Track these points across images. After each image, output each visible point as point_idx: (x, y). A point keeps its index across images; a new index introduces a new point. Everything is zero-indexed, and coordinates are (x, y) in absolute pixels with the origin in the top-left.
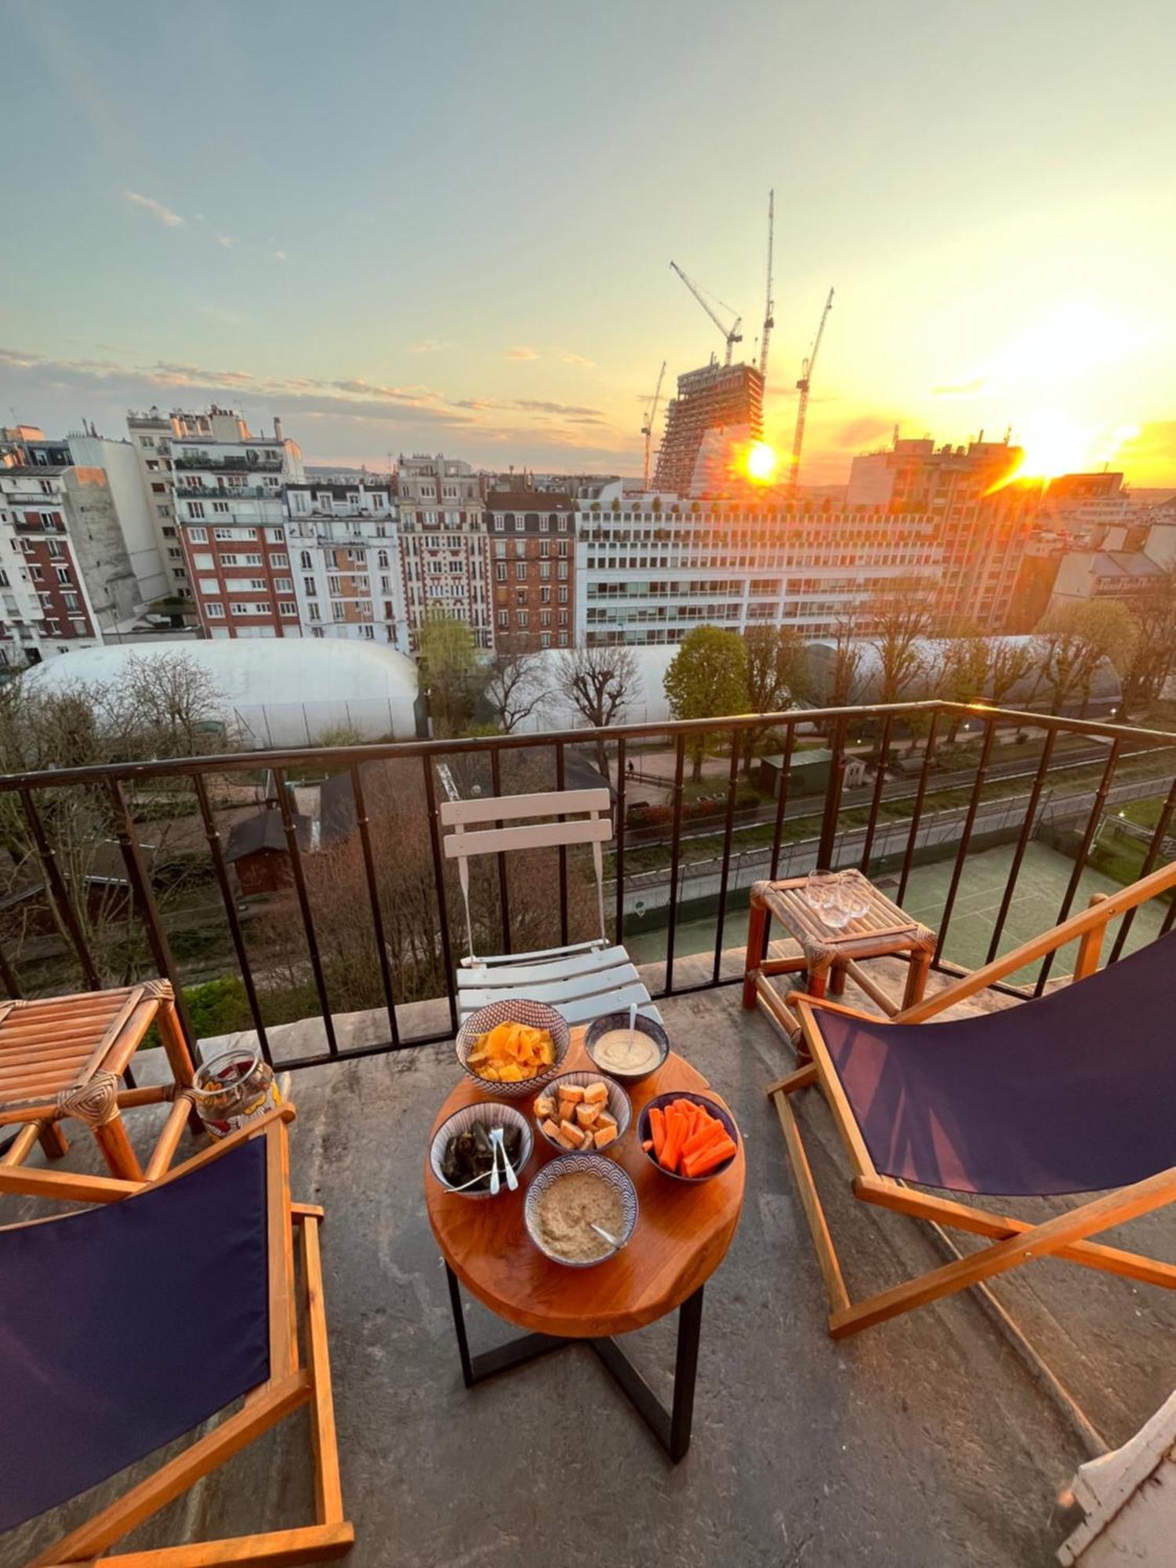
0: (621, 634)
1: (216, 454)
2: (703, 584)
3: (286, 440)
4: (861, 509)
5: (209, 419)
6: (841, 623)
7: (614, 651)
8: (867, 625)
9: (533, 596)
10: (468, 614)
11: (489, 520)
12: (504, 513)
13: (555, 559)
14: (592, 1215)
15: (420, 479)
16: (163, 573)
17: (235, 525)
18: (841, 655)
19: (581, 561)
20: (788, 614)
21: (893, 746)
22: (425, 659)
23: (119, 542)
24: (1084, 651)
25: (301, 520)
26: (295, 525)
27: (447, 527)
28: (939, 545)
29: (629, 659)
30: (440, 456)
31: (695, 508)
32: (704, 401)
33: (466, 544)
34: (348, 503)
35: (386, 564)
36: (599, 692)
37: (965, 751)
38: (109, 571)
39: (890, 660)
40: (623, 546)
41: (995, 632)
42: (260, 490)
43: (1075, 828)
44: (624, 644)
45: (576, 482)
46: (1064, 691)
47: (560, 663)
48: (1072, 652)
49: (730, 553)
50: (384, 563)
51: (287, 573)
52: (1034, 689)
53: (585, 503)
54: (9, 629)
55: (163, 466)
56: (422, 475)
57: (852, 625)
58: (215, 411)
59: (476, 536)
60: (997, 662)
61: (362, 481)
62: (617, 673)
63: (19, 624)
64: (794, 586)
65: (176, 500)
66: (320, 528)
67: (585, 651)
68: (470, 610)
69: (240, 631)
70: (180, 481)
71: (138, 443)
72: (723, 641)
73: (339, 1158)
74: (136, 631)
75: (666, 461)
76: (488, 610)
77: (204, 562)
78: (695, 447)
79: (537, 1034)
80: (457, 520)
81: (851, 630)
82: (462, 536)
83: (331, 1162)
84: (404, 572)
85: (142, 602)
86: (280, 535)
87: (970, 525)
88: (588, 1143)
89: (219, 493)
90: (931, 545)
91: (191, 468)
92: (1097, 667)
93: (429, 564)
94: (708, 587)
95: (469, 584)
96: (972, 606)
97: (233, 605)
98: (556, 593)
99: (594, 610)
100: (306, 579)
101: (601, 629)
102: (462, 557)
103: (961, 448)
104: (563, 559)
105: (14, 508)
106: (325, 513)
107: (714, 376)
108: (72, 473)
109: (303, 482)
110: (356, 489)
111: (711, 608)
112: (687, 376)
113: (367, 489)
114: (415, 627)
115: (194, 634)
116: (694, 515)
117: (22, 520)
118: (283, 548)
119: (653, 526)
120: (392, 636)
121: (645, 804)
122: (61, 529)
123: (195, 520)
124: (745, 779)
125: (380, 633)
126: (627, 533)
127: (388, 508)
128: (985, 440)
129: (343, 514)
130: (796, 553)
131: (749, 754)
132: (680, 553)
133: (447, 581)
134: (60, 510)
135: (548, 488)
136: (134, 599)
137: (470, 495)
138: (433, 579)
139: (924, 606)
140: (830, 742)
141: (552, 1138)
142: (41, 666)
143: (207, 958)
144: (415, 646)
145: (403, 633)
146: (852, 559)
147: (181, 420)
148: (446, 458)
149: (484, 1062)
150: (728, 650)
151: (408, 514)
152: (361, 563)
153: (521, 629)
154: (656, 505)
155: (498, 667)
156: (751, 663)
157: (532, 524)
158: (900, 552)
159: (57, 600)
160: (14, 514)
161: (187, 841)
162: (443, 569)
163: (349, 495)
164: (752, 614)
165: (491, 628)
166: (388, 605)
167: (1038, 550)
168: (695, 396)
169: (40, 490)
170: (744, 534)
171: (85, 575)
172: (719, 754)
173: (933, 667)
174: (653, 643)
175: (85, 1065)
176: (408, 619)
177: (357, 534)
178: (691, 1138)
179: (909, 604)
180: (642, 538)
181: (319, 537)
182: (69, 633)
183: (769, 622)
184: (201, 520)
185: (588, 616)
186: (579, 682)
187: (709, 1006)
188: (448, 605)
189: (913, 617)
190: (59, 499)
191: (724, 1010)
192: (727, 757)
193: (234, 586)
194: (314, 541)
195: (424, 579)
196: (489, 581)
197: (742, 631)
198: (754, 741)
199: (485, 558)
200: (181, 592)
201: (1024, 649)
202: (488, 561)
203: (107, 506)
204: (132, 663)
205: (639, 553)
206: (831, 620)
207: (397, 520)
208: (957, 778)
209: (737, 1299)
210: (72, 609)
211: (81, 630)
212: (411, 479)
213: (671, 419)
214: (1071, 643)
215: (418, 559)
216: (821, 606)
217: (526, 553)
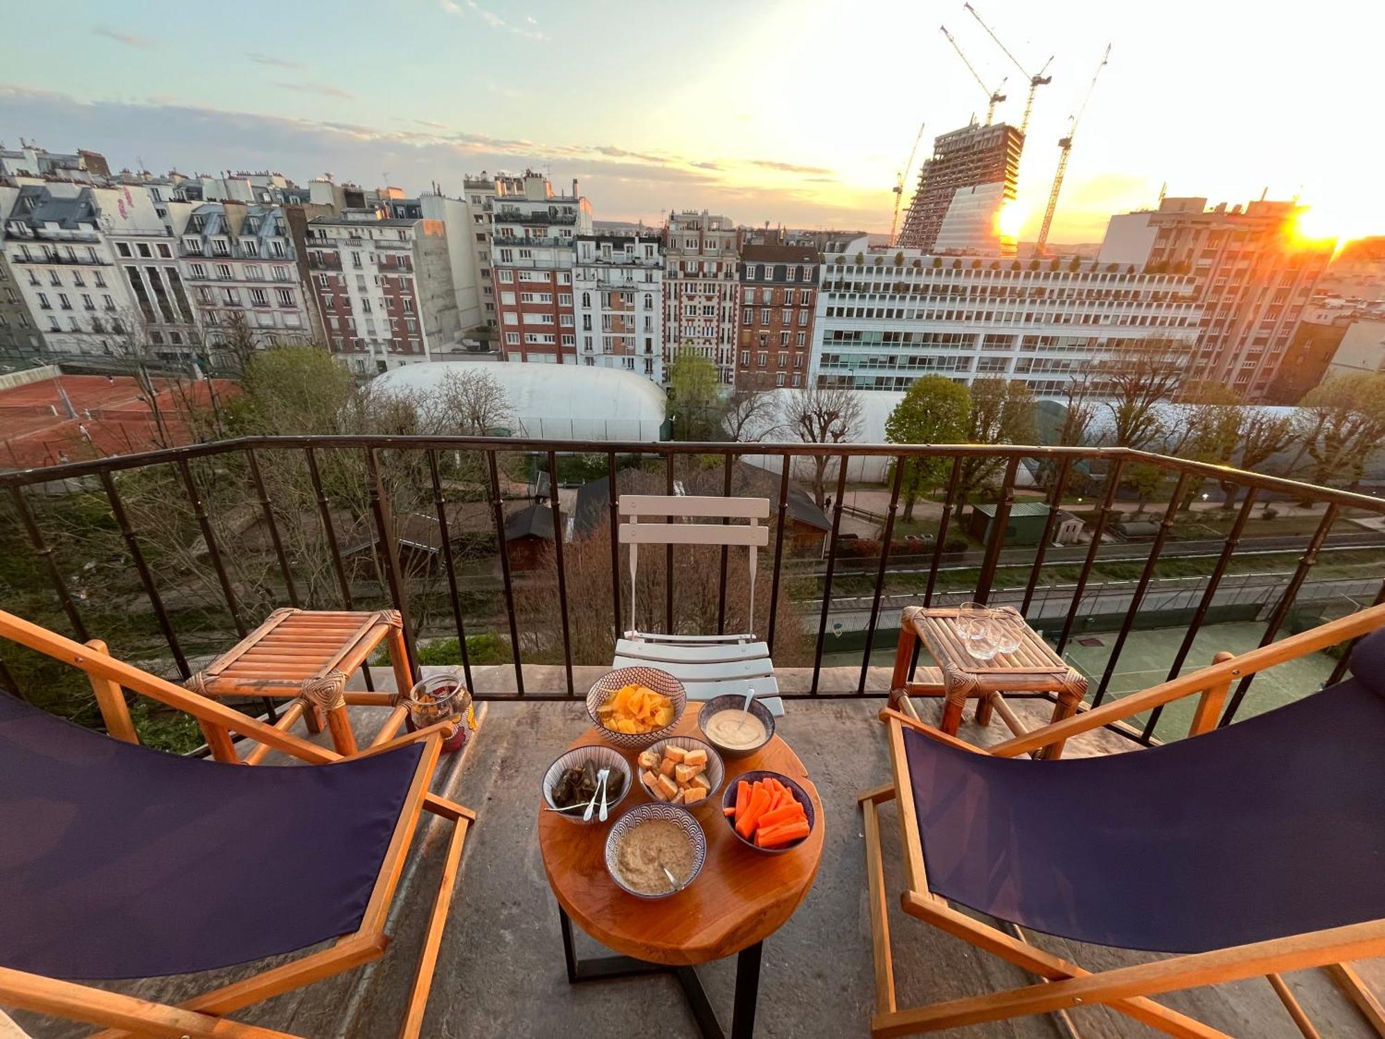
0: (851, 379)
1: (526, 210)
2: (936, 336)
3: (581, 198)
4: (1113, 268)
5: (523, 181)
6: (1075, 381)
7: (842, 393)
8: (1105, 385)
9: (774, 340)
10: (714, 352)
11: (742, 269)
12: (756, 264)
13: (796, 307)
14: (665, 859)
15: (686, 232)
16: (478, 307)
17: (534, 269)
18: (1071, 414)
19: (821, 310)
20: (1020, 370)
21: (1115, 507)
22: (673, 390)
23: (449, 280)
24: (1362, 428)
25: (586, 266)
26: (580, 271)
27: (704, 275)
28: (1199, 307)
29: (855, 402)
30: (706, 213)
31: (937, 263)
32: (959, 161)
33: (720, 291)
34: (625, 252)
35: (651, 306)
36: (823, 430)
37: (1199, 521)
38: (440, 303)
39: (1125, 422)
40: (863, 297)
41: (1254, 401)
42: (556, 239)
43: (1320, 615)
44: (852, 388)
45: (825, 238)
46: (1329, 469)
47: (790, 401)
48: (1344, 430)
49: (966, 307)
50: (649, 305)
51: (571, 311)
52: (1292, 465)
53: (830, 257)
54: (367, 344)
55: (486, 219)
56: (688, 228)
57: (1087, 384)
58: (529, 174)
59: (729, 284)
60: (1250, 433)
61: (638, 234)
62: (842, 414)
63: (375, 341)
64: (1030, 343)
65: (493, 247)
66: (600, 273)
67: (814, 392)
68: (717, 349)
69: (530, 356)
70: (497, 232)
71: (470, 202)
72: (948, 392)
73: (511, 777)
74: (454, 352)
75: (915, 218)
76: (733, 350)
77: (509, 299)
78: (945, 205)
79: (659, 699)
80: (714, 270)
81: (1085, 388)
82: (717, 283)
83: (504, 779)
84: (664, 313)
85: (460, 329)
86: (568, 278)
87: (1239, 288)
88: (678, 798)
89: (526, 242)
90: (1188, 307)
91: (506, 221)
92: (1376, 447)
93: (686, 307)
94: (941, 339)
95: (718, 327)
96: (1229, 372)
97: (527, 335)
98: (795, 337)
99: (828, 355)
100: (585, 316)
101: (831, 372)
102: (714, 302)
103: (1238, 207)
104: (805, 308)
105: (378, 251)
106: (606, 260)
107: (973, 136)
108: (421, 224)
109: (590, 234)
110: (632, 240)
111: (942, 360)
112: (945, 137)
113: (641, 240)
114: (669, 361)
115: (495, 357)
116: (935, 270)
117: (384, 261)
118: (569, 289)
119: (893, 279)
120: (649, 370)
121: (855, 536)
122: (410, 269)
123: (505, 264)
124: (956, 524)
125: (640, 365)
126: (867, 285)
127: (657, 257)
128: (1268, 198)
129: (619, 261)
130: (1036, 309)
131: (962, 500)
132: (917, 305)
133: (700, 323)
134: (410, 253)
135: (798, 241)
136: (455, 326)
137: (728, 248)
138: (688, 320)
139: (1171, 370)
140: (1048, 497)
141: (648, 787)
142: (386, 375)
143: (479, 616)
144: (667, 378)
145: (658, 366)
146: (1097, 319)
147: (503, 182)
148: (710, 214)
149: (610, 714)
150: (953, 400)
151: (673, 263)
152: (630, 304)
153: (759, 368)
154: (899, 260)
155: (736, 401)
156: (975, 414)
157: (780, 274)
158: (1152, 312)
159: (402, 324)
160: (379, 257)
161: (474, 521)
162: (698, 312)
163: (626, 245)
164: (982, 368)
165: (733, 366)
166: (649, 341)
167: (1319, 316)
168: (951, 155)
169: (398, 238)
170: (984, 290)
171: (422, 306)
172: (933, 498)
173: (1173, 432)
174: (881, 389)
175: (326, 663)
176: (664, 354)
177: (630, 279)
178: (771, 812)
179: (1154, 366)
180: (881, 290)
181: (599, 280)
182: (407, 350)
183: (999, 375)
184: (509, 264)
185: (822, 360)
186: (805, 419)
187: (852, 714)
188: (699, 344)
189: (1157, 380)
190: (410, 245)
191: (866, 720)
192: (940, 501)
193: (531, 319)
194: (594, 284)
195: (681, 320)
196: (736, 324)
197: (970, 383)
198: (969, 489)
199: (735, 303)
200: (489, 322)
201: (1286, 421)
202: (737, 307)
203: (443, 252)
204: (447, 377)
205: (876, 305)
206: (1066, 378)
207: (663, 268)
208: (1186, 547)
209: (819, 976)
210: (411, 332)
211: (416, 349)
212: (679, 233)
213: (924, 178)
214: (1346, 418)
215: (677, 303)
216: (1057, 364)
217: (772, 301)
